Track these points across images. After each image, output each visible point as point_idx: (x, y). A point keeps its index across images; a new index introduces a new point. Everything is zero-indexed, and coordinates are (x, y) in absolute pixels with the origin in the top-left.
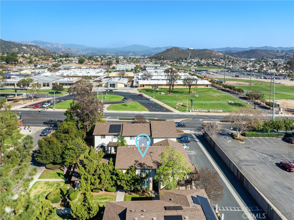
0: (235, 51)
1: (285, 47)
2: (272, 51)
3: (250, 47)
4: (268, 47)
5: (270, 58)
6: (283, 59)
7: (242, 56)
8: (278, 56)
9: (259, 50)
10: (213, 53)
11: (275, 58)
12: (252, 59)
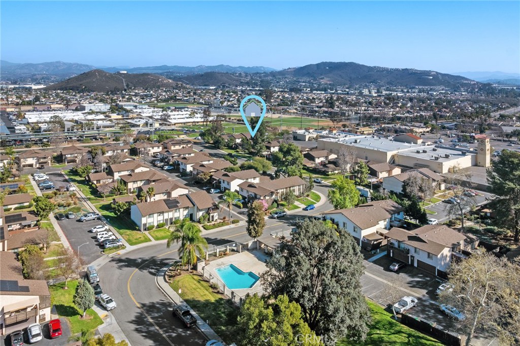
0: (179, 73)
1: (246, 67)
2: (233, 74)
3: (199, 66)
4: (224, 66)
5: (233, 85)
6: (249, 86)
7: (195, 83)
8: (242, 82)
9: (218, 73)
10: (160, 80)
11: (240, 86)
12: (211, 88)
